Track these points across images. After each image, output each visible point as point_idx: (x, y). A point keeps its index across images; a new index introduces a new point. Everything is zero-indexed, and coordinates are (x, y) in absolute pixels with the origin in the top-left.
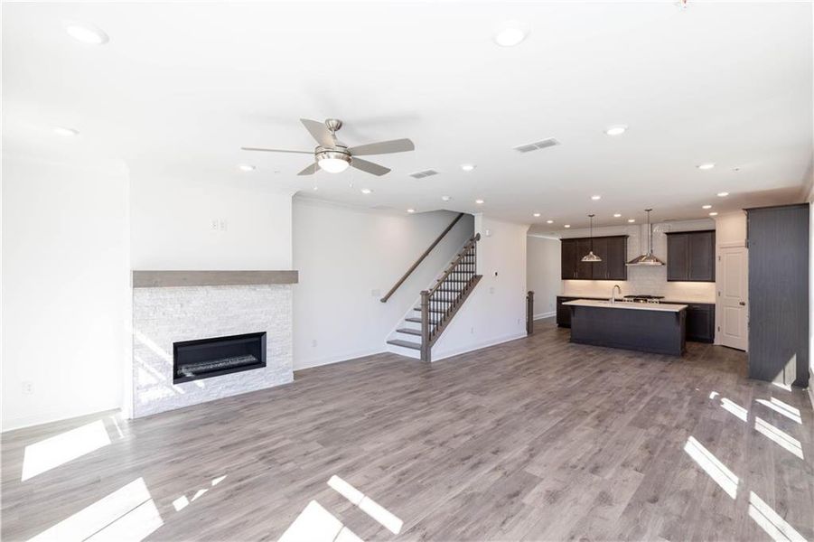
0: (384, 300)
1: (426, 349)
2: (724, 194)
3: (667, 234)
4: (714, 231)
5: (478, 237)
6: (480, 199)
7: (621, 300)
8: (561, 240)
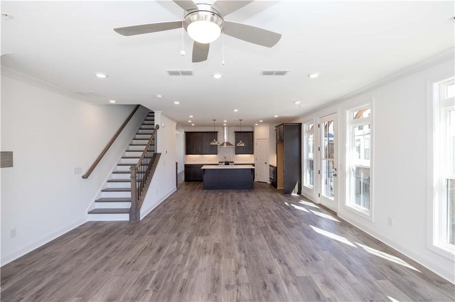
0: (86, 177)
1: (134, 212)
2: (276, 116)
3: (235, 132)
4: (252, 132)
5: (158, 127)
6: (177, 101)
7: (218, 165)
8: (185, 132)
